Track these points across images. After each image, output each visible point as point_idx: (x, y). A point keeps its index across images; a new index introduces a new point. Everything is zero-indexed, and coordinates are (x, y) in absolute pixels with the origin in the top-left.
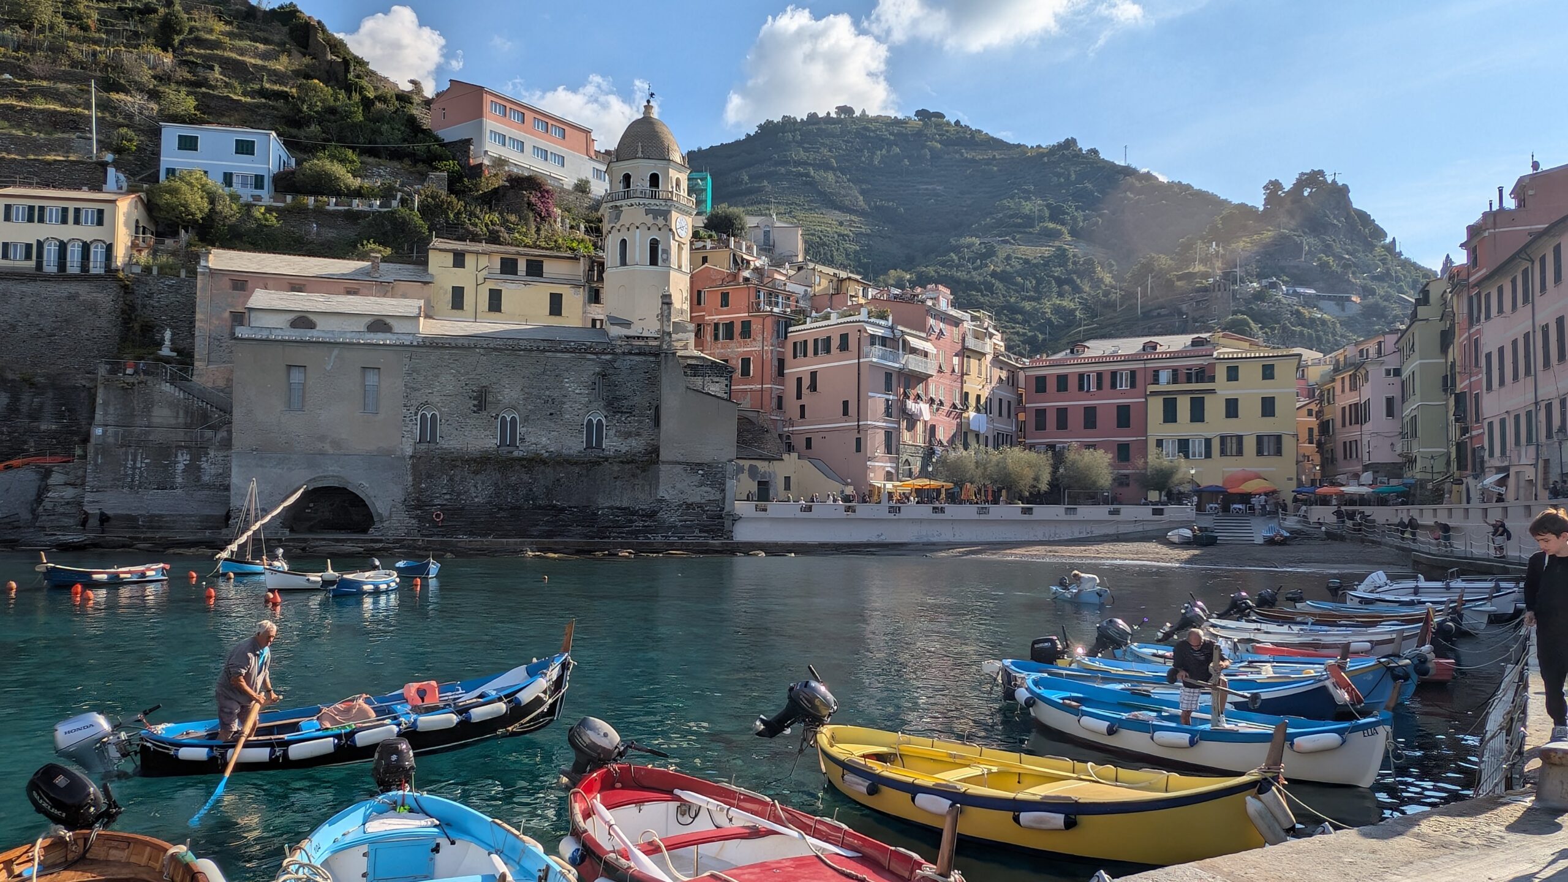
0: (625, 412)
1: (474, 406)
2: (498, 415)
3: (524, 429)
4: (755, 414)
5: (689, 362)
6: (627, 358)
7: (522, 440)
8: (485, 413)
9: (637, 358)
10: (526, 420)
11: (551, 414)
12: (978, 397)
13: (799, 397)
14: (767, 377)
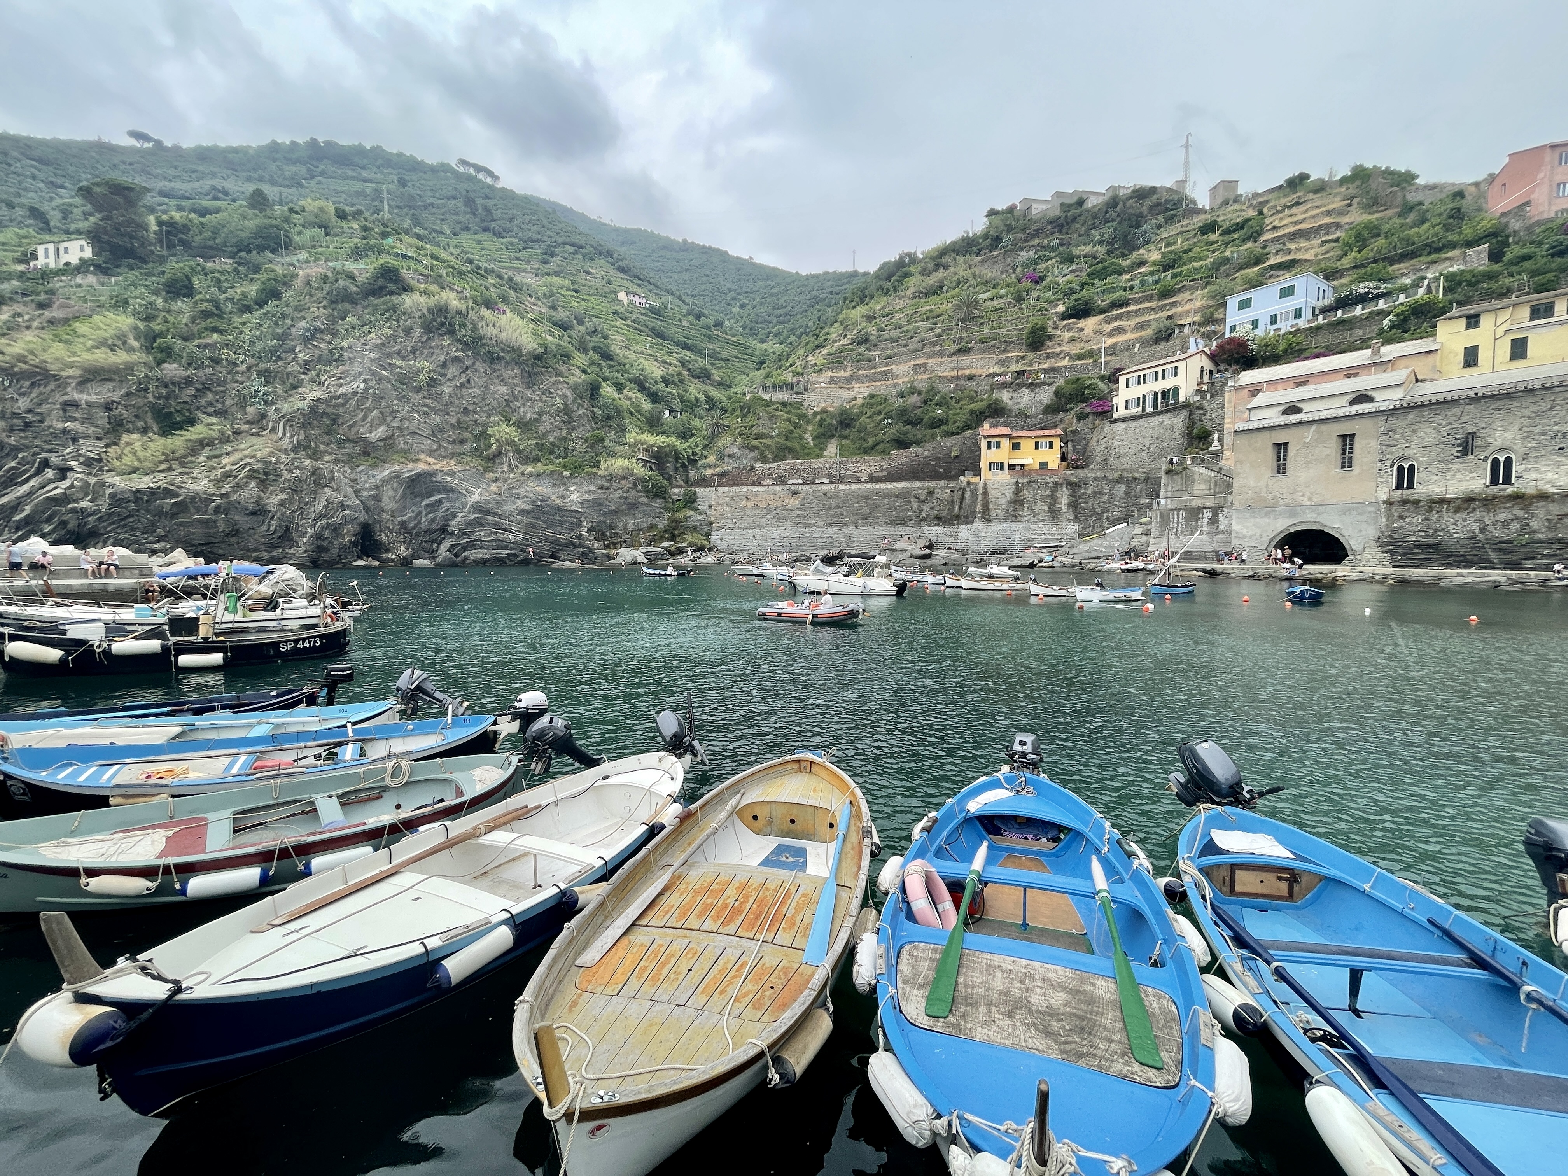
1: (1458, 452)
2: (1487, 458)
3: (1523, 467)
7: (1519, 477)
8: (1471, 457)
10: (1526, 457)
11: (1561, 449)
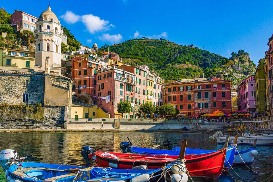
0: (35, 92)
3: (2, 96)
4: (86, 95)
5: (56, 77)
6: (36, 76)
7: (1, 99)
9: (39, 76)
10: (2, 93)
11: (11, 92)
12: (151, 92)
13: (99, 90)
14: (91, 85)
